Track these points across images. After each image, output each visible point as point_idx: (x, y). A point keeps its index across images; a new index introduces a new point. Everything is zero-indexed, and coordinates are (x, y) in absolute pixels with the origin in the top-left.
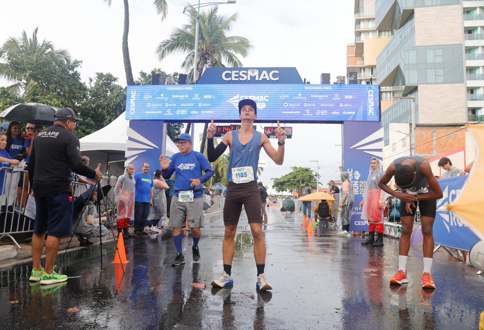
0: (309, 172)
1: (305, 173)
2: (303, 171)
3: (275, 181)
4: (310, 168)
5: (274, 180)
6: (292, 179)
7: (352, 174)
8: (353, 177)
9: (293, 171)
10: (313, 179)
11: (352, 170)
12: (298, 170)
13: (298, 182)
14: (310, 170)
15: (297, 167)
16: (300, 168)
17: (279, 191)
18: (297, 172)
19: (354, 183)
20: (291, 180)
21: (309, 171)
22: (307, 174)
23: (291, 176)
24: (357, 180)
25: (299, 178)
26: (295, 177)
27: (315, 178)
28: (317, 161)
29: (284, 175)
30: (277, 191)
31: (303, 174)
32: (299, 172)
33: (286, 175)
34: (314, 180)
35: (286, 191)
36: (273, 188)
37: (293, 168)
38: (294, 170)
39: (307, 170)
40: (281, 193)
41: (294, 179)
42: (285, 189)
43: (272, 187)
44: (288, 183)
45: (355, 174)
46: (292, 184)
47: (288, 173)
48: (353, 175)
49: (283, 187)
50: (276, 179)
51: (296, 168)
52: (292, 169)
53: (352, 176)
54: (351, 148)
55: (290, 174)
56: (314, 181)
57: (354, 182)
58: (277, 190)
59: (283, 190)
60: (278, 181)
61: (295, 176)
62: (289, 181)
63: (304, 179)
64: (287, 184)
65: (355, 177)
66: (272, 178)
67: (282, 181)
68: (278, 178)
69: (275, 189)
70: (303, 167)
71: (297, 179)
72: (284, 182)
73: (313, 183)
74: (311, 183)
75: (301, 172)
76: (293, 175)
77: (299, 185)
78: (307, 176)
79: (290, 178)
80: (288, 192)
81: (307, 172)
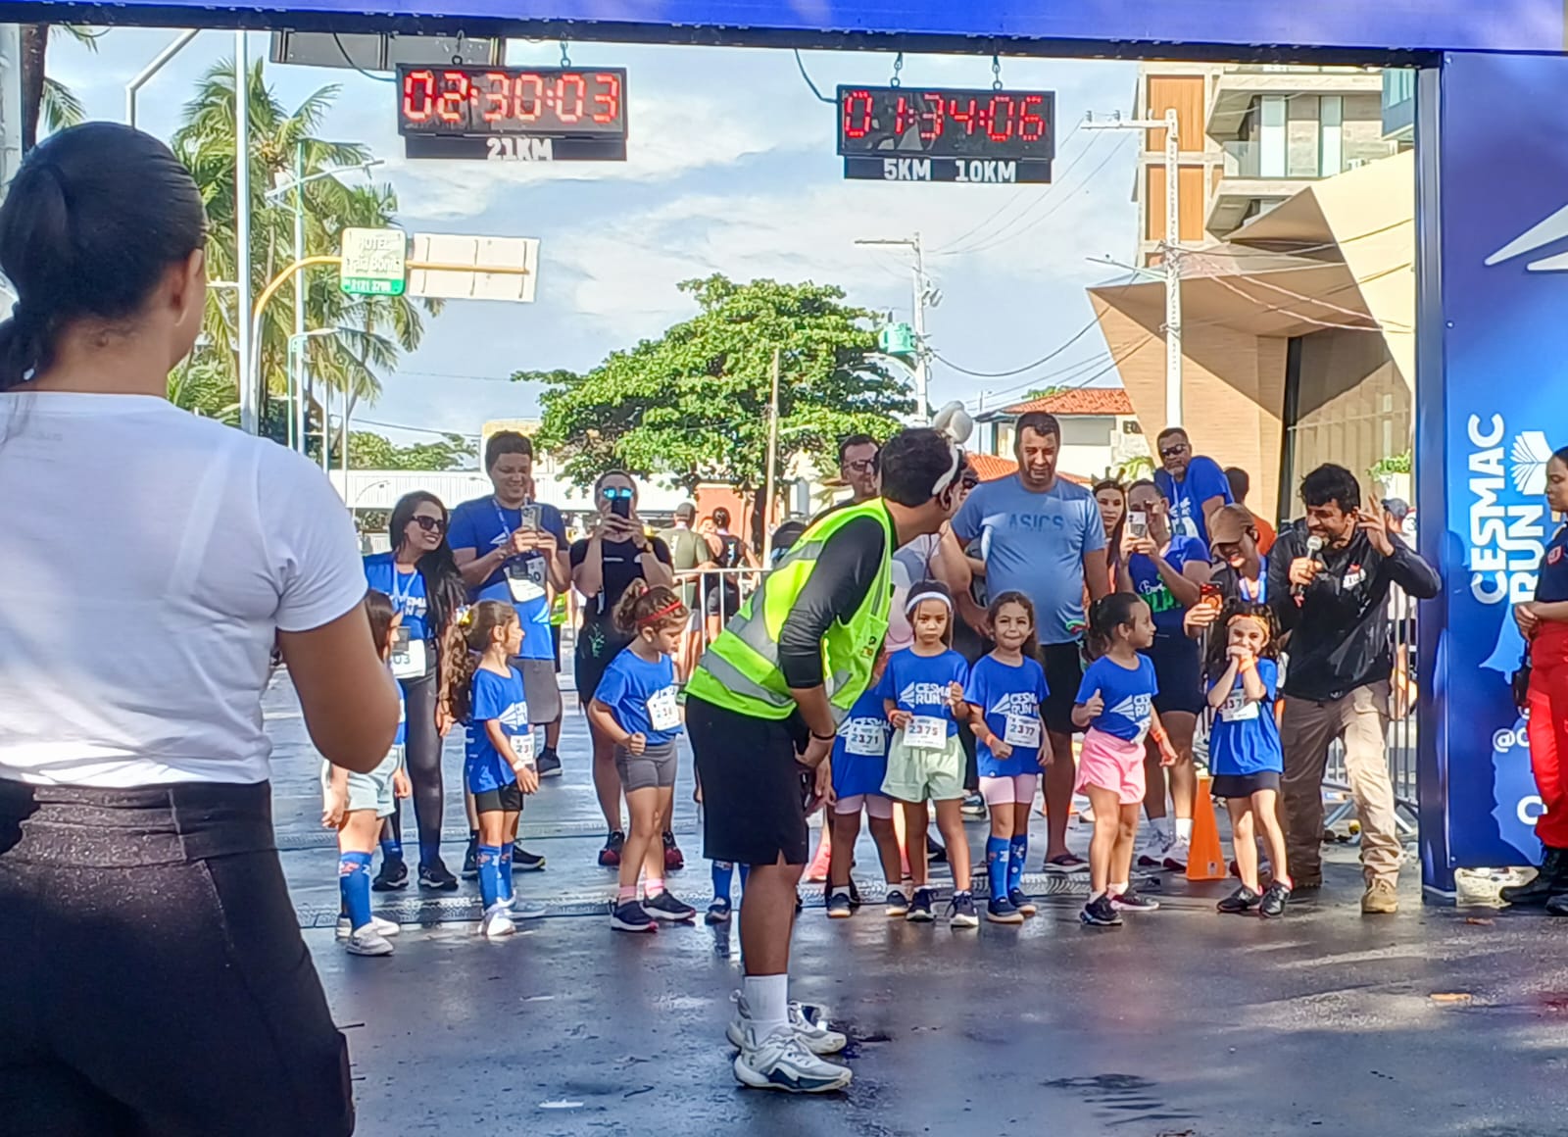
0: (832, 319)
1: (799, 326)
2: (780, 312)
3: (552, 395)
4: (836, 292)
5: (546, 388)
6: (698, 382)
7: (1499, 453)
8: (1508, 477)
9: (700, 310)
10: (866, 376)
11: (1497, 420)
12: (743, 306)
13: (747, 399)
14: (841, 304)
15: (734, 281)
16: (756, 284)
18: (731, 319)
19: (1516, 519)
21: (834, 311)
22: (817, 334)
23: (689, 354)
24: (1532, 500)
26: (715, 368)
27: (873, 369)
28: (915, 243)
29: (628, 348)
30: (568, 481)
31: (780, 333)
32: (749, 318)
33: (645, 348)
37: (698, 285)
38: (707, 302)
39: (813, 305)
41: (711, 379)
44: (666, 413)
45: (1518, 453)
46: (694, 419)
48: (1507, 462)
49: (619, 446)
50: (562, 376)
51: (723, 288)
52: (689, 294)
53: (1500, 470)
54: (1490, 261)
55: (680, 337)
56: (870, 396)
57: (1513, 511)
58: (568, 472)
60: (576, 396)
61: (723, 356)
62: (667, 396)
64: (652, 415)
65: (1518, 472)
67: (611, 391)
68: (580, 370)
70: (780, 282)
71: (736, 381)
72: (631, 400)
73: (867, 407)
74: (847, 408)
75: (767, 318)
76: (703, 348)
77: (749, 425)
78: (812, 356)
79: (677, 374)
80: (661, 485)
81: (813, 322)
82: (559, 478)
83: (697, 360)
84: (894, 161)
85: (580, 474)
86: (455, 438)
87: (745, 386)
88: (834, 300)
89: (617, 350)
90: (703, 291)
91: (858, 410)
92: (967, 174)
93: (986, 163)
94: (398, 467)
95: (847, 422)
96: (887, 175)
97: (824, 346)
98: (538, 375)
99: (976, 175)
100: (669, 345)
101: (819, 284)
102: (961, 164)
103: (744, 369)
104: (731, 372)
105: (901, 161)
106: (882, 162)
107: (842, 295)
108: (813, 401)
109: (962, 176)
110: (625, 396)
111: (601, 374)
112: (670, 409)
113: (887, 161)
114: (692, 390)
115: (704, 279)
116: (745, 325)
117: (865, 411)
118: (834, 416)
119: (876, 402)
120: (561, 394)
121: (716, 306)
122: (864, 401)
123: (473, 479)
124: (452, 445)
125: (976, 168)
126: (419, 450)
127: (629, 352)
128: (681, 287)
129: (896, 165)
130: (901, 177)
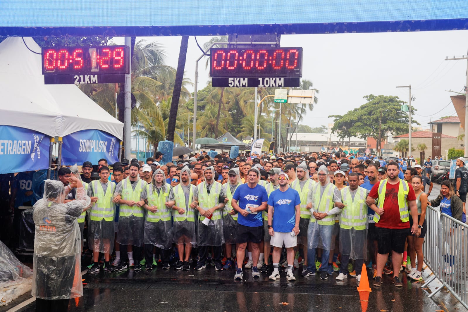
0: (396, 103)
1: (389, 105)
2: (385, 102)
3: (336, 120)
4: (397, 97)
5: (335, 118)
6: (366, 117)
9: (367, 102)
10: (403, 115)
12: (376, 101)
13: (376, 120)
14: (398, 100)
15: (375, 95)
16: (380, 96)
17: (343, 137)
18: (374, 104)
20: (363, 117)
21: (396, 101)
22: (392, 106)
23: (363, 112)
25: (378, 115)
26: (370, 113)
27: (405, 113)
28: (410, 87)
30: (339, 137)
31: (384, 107)
32: (378, 103)
33: (356, 110)
34: (404, 117)
35: (355, 136)
36: (333, 132)
37: (367, 97)
38: (368, 100)
39: (392, 100)
40: (346, 139)
41: (369, 116)
42: (353, 133)
43: (331, 131)
44: (359, 124)
46: (366, 125)
47: (358, 107)
49: (349, 130)
50: (338, 116)
51: (372, 97)
52: (365, 99)
55: (363, 107)
56: (404, 119)
58: (340, 135)
59: (349, 136)
60: (341, 120)
61: (371, 112)
62: (360, 119)
63: (386, 115)
64: (357, 124)
66: (331, 115)
67: (347, 119)
68: (342, 115)
69: (336, 134)
70: (385, 96)
71: (374, 116)
72: (352, 121)
73: (403, 122)
74: (398, 122)
75: (382, 103)
76: (368, 110)
77: (377, 126)
78: (391, 111)
79: (362, 115)
80: (359, 137)
81: (392, 104)
82: (338, 137)
83: (366, 113)
84: (233, 79)
85: (342, 136)
86: (324, 126)
87: (376, 118)
88: (397, 99)
89: (350, 110)
90: (368, 98)
91: (401, 122)
92: (263, 83)
93: (271, 79)
94: (312, 133)
95: (398, 125)
96: (230, 85)
97: (394, 110)
98: (333, 116)
99: (267, 84)
100: (361, 109)
101: (394, 96)
102: (260, 79)
103: (376, 114)
104: (373, 114)
105: (235, 79)
106: (228, 79)
107: (398, 98)
108: (391, 120)
109: (261, 85)
110: (350, 120)
111: (346, 115)
112: (360, 123)
113: (230, 79)
114: (365, 119)
115: (368, 95)
116: (377, 105)
117: (402, 123)
118: (395, 124)
119: (405, 120)
120: (338, 119)
121: (371, 101)
122: (402, 120)
123: (322, 136)
124: (323, 128)
125: (267, 81)
126: (317, 129)
127: (352, 111)
128: (364, 97)
129: (234, 81)
130: (235, 86)
